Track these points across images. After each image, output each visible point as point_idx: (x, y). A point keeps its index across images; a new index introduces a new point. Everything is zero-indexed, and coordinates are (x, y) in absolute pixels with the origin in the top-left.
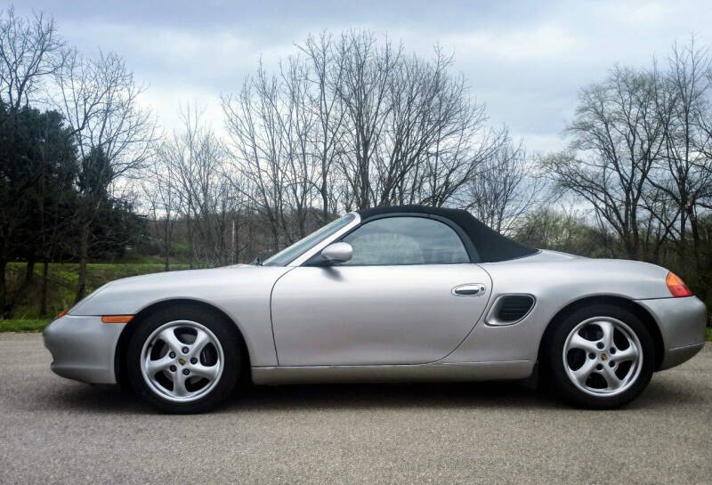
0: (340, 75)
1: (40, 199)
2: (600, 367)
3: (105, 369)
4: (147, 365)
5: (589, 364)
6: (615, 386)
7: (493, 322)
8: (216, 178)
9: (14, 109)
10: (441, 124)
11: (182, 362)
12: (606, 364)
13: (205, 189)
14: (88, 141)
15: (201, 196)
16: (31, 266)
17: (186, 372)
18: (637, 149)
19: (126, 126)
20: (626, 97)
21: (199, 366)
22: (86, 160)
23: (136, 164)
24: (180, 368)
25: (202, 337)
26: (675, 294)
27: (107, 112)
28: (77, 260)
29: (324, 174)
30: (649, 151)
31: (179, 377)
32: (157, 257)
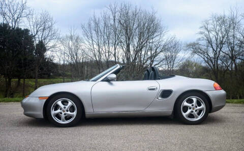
0: (120, 17)
1: (22, 58)
2: (192, 112)
3: (40, 113)
4: (53, 112)
5: (189, 111)
6: (197, 117)
7: (160, 98)
8: (80, 51)
9: (13, 29)
10: (153, 33)
11: (64, 111)
12: (194, 111)
13: (76, 55)
14: (38, 39)
15: (75, 57)
16: (19, 80)
17: (65, 114)
18: (219, 40)
19: (50, 34)
20: (215, 23)
21: (69, 113)
22: (37, 45)
23: (54, 47)
24: (63, 113)
25: (70, 103)
26: (216, 89)
27: (44, 29)
28: (35, 78)
29: (115, 49)
30: (222, 41)
31: (63, 116)
32: (61, 77)
